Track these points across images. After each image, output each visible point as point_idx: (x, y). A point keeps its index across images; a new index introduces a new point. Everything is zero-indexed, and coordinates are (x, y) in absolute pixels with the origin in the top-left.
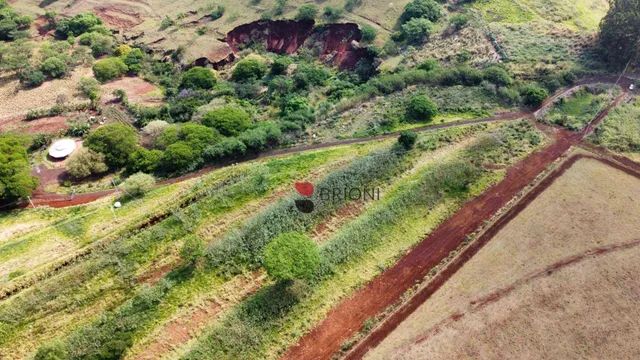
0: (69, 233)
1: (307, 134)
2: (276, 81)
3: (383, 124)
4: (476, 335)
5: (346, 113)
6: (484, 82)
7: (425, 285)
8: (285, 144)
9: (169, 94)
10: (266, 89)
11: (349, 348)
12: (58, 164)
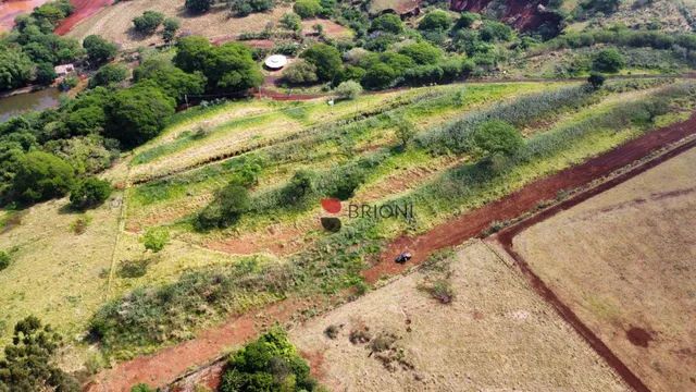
0: (294, 117)
1: (498, 70)
2: (462, 32)
3: (570, 71)
4: (656, 214)
5: (536, 58)
6: (675, 46)
7: (609, 179)
8: (478, 75)
9: (360, 35)
10: (450, 40)
11: (545, 206)
12: (272, 73)
